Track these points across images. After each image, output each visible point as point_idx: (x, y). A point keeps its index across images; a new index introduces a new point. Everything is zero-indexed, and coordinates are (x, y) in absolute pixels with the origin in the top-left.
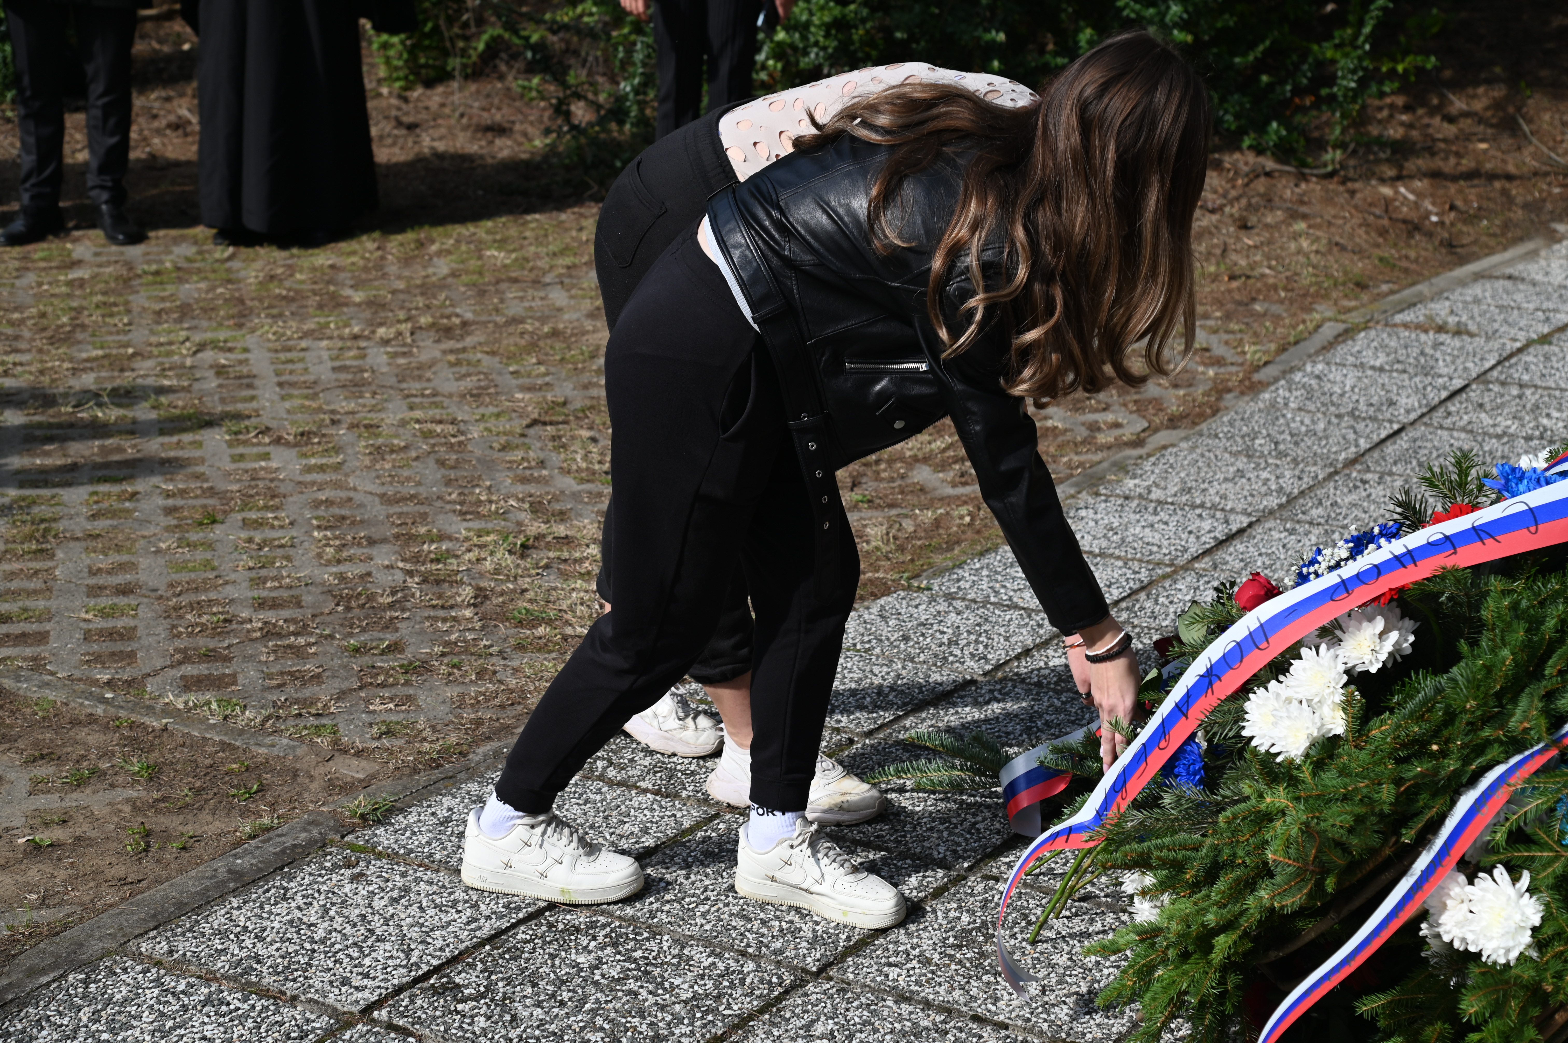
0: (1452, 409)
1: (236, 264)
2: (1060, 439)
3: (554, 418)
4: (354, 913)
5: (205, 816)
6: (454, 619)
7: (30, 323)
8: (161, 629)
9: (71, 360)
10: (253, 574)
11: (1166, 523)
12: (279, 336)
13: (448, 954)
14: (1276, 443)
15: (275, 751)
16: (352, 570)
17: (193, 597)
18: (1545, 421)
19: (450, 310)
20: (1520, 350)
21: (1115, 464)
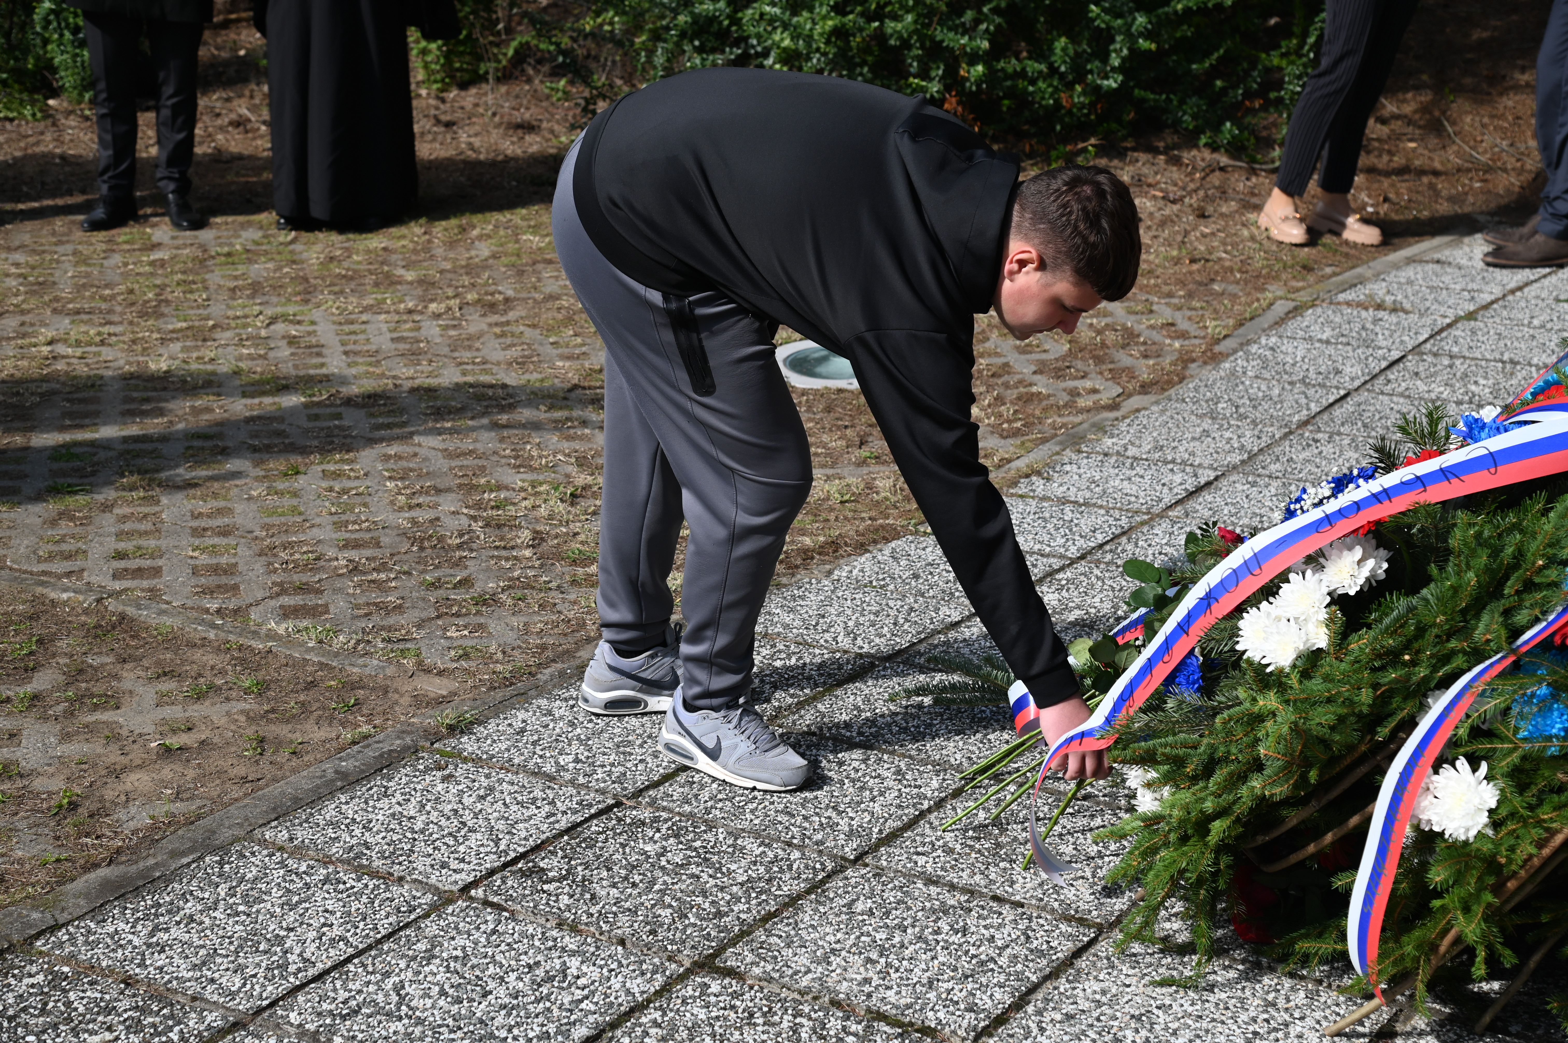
0: (1392, 377)
1: (298, 247)
2: (1045, 403)
3: (593, 384)
4: (447, 808)
5: (310, 725)
6: (516, 558)
7: (120, 298)
8: (259, 567)
9: (159, 331)
10: (335, 518)
11: (1142, 477)
12: (342, 311)
13: (531, 843)
14: (1237, 407)
15: (367, 671)
16: (423, 516)
17: (284, 538)
18: (1473, 388)
19: (492, 288)
20: (1449, 326)
21: (1094, 425)
